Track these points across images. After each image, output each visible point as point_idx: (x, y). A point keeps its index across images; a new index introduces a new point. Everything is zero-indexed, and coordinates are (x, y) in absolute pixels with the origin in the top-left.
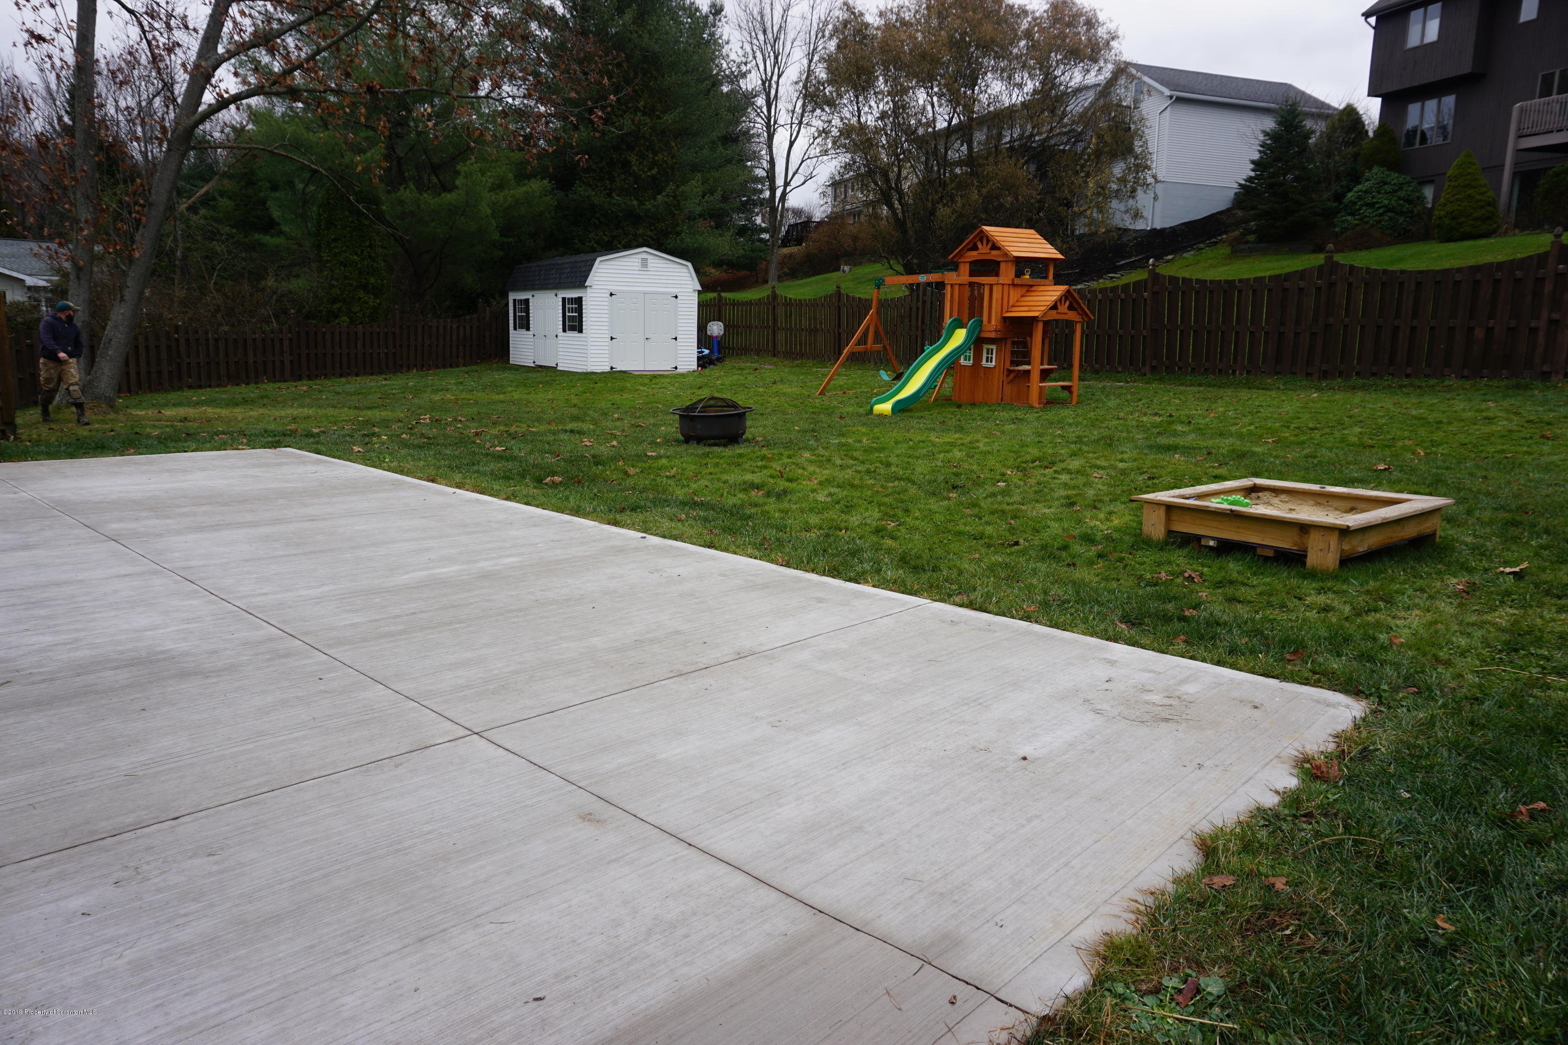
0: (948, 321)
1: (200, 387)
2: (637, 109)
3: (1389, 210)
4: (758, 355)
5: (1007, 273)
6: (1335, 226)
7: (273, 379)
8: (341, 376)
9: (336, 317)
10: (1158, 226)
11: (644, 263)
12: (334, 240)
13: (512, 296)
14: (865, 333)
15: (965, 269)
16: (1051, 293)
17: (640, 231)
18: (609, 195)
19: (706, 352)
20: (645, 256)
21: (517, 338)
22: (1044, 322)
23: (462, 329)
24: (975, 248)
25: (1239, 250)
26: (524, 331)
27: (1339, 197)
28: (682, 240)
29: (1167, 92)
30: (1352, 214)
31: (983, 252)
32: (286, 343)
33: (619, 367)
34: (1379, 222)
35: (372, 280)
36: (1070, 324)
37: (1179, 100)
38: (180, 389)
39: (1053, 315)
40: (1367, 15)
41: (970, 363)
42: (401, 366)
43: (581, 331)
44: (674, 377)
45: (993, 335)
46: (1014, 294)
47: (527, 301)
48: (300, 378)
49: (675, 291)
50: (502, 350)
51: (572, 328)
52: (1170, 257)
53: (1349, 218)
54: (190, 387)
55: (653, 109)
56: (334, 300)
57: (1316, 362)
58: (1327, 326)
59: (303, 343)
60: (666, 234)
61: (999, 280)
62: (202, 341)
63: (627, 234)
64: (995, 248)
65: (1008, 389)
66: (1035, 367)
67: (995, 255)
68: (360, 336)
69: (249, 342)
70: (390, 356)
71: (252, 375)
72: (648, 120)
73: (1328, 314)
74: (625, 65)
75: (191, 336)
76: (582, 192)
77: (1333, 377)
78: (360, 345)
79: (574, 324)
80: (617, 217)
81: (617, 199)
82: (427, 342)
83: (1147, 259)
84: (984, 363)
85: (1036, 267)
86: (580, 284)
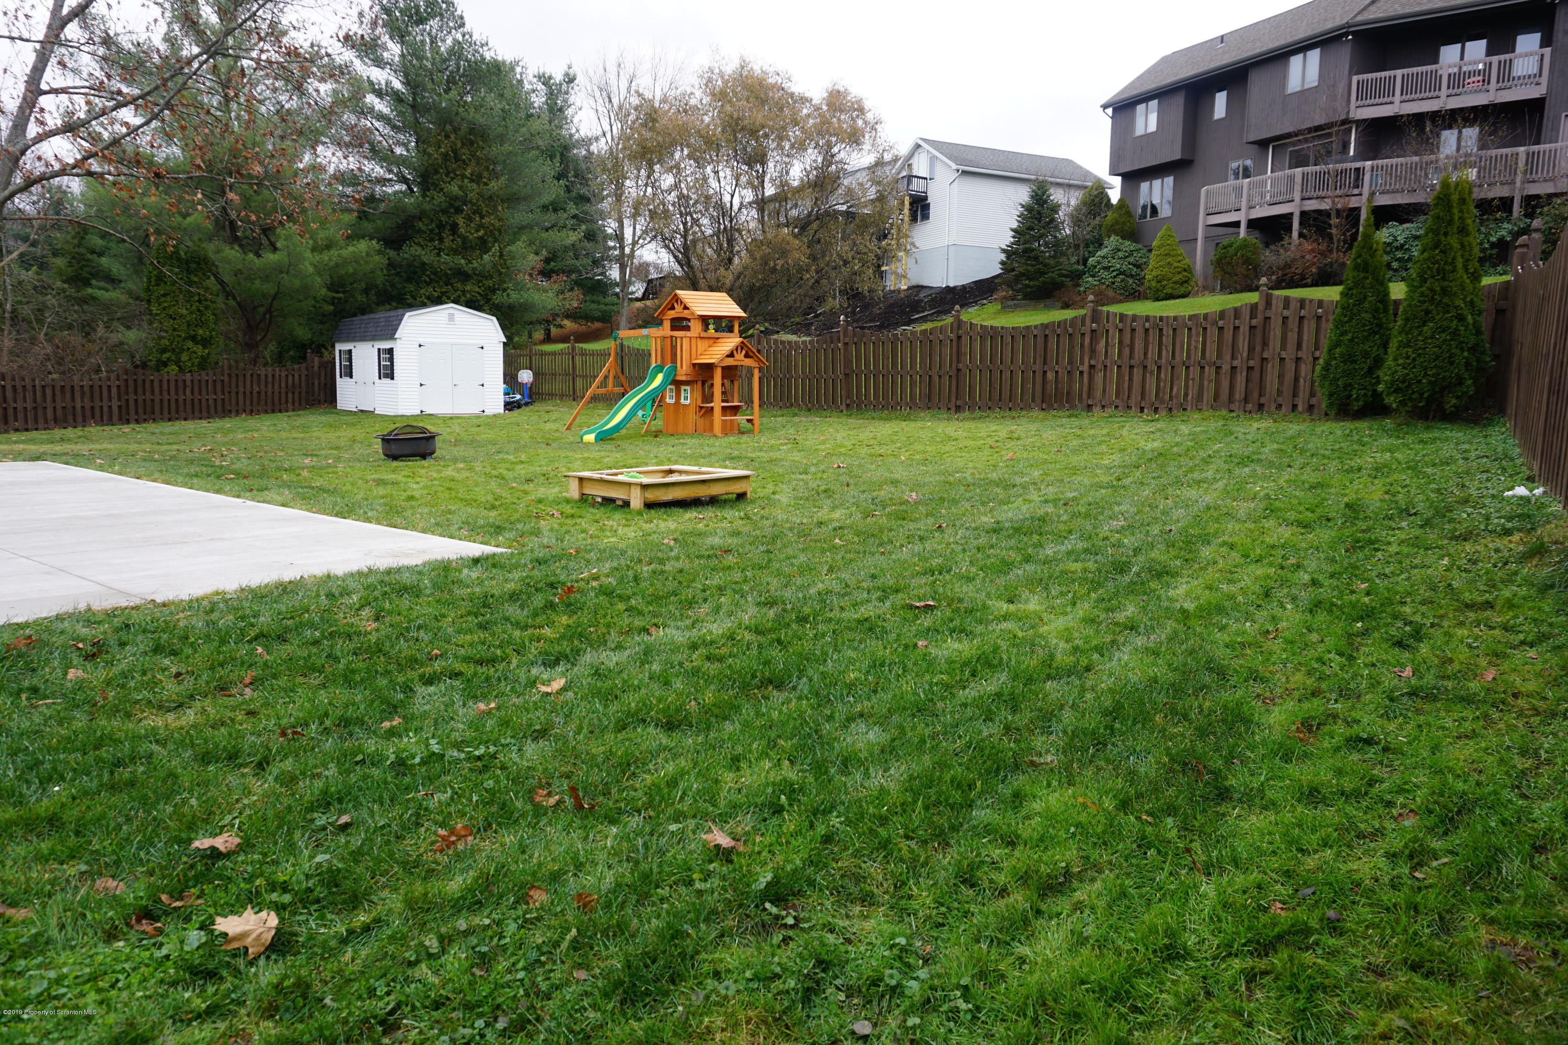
0: (654, 365)
1: (27, 430)
2: (463, 177)
3: (1121, 273)
4: (561, 399)
5: (696, 328)
6: (1080, 286)
7: (101, 422)
8: (170, 420)
9: (165, 366)
10: (951, 285)
11: (451, 317)
12: (164, 295)
13: (339, 347)
14: (606, 377)
15: (667, 324)
16: (731, 342)
17: (468, 288)
18: (438, 255)
20: (452, 311)
21: (342, 384)
22: (723, 368)
23: (290, 378)
24: (673, 308)
25: (1008, 305)
26: (348, 379)
27: (1085, 261)
28: (508, 295)
29: (954, 166)
30: (1093, 276)
31: (678, 312)
32: (114, 391)
33: (429, 411)
34: (1112, 283)
35: (200, 332)
36: (750, 370)
37: (964, 173)
39: (730, 362)
40: (1105, 106)
41: (673, 401)
42: (230, 411)
43: (392, 378)
44: (483, 419)
45: (684, 378)
46: (702, 345)
47: (350, 352)
48: (128, 422)
49: (481, 343)
50: (328, 397)
51: (386, 376)
53: (1090, 279)
54: (17, 430)
55: (480, 176)
56: (164, 351)
57: (953, 399)
58: (959, 370)
59: (131, 390)
60: (493, 291)
61: (688, 334)
62: (29, 387)
63: (456, 291)
64: (686, 308)
65: (701, 422)
66: (717, 404)
67: (686, 314)
68: (189, 383)
69: (77, 388)
70: (219, 403)
71: (80, 419)
72: (475, 186)
73: (958, 362)
74: (453, 136)
75: (18, 383)
76: (413, 251)
77: (964, 411)
78: (188, 391)
79: (387, 372)
80: (446, 274)
81: (444, 257)
82: (256, 389)
83: (939, 313)
84: (682, 401)
85: (723, 324)
86: (391, 336)
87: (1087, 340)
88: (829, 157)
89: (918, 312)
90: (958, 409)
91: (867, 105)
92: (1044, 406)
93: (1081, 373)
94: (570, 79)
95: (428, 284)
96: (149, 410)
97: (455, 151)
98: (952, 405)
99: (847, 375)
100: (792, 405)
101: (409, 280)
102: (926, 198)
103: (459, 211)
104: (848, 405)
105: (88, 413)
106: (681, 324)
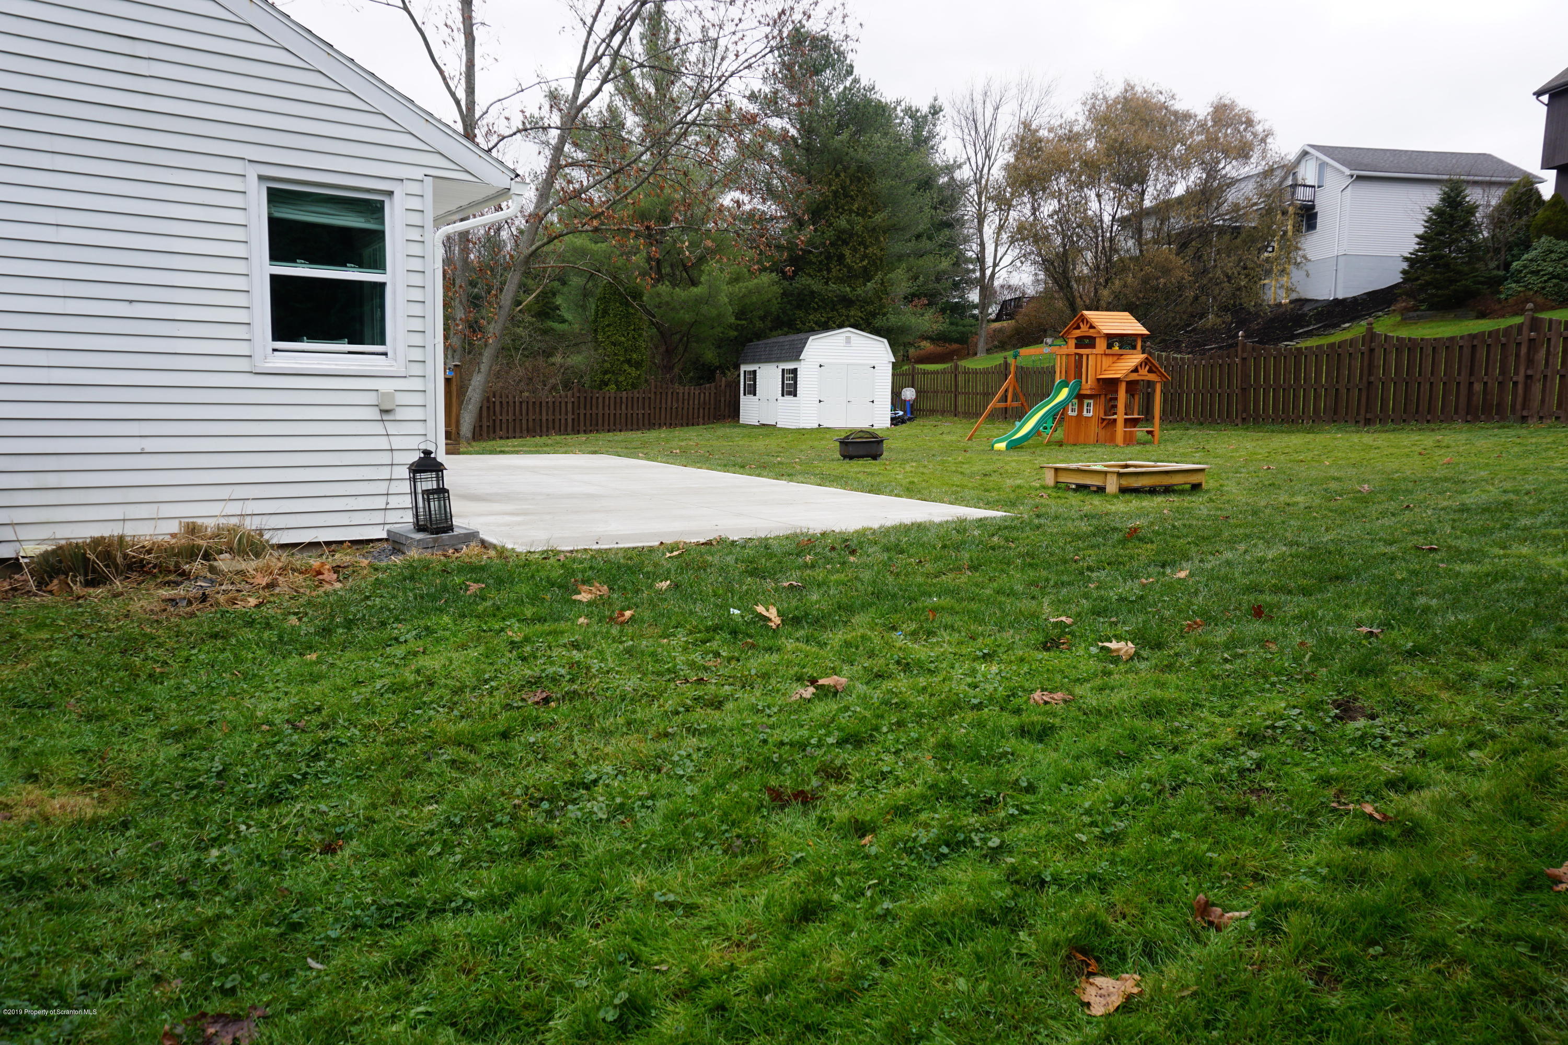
0: (1057, 381)
2: (851, 211)
3: (1554, 277)
4: (942, 415)
5: (1101, 345)
6: (1500, 293)
7: (559, 432)
9: (607, 385)
10: (1340, 297)
11: (848, 340)
12: (608, 326)
13: (744, 368)
14: (1006, 391)
15: (1072, 343)
16: (1135, 358)
17: (852, 313)
18: (827, 283)
19: (901, 413)
20: (848, 334)
21: (745, 401)
22: (1127, 382)
23: (702, 395)
24: (1078, 327)
25: (1408, 317)
26: (751, 396)
27: (1507, 266)
28: (888, 319)
29: (1348, 172)
30: (1517, 282)
31: (1084, 330)
32: (570, 406)
33: (825, 424)
34: (1543, 288)
35: (635, 356)
36: (1150, 384)
37: (1360, 178)
38: (494, 439)
39: (1134, 377)
40: (1538, 94)
41: (1075, 414)
42: (655, 424)
43: (795, 395)
45: (1088, 392)
46: (1107, 361)
47: (755, 372)
48: (579, 433)
49: (873, 363)
50: (733, 412)
51: (789, 393)
52: (1347, 325)
53: (1514, 285)
54: (501, 438)
55: (865, 210)
56: (606, 372)
57: (1363, 411)
58: (1370, 383)
59: (582, 406)
60: (874, 315)
61: (1094, 351)
62: (511, 404)
63: (841, 316)
64: (1092, 327)
65: (1102, 433)
66: (1120, 417)
67: (1092, 332)
68: (624, 400)
69: (544, 404)
70: (646, 416)
71: (544, 429)
72: (860, 219)
73: (1370, 374)
74: (842, 175)
75: (504, 400)
76: (804, 281)
77: (1375, 424)
78: (624, 407)
79: (790, 388)
80: (832, 301)
81: (832, 286)
82: (675, 405)
83: (1326, 327)
84: (1085, 413)
85: (1126, 341)
86: (796, 357)
87: (1524, 350)
88: (1211, 171)
89: (1302, 327)
90: (1368, 422)
91: (1257, 117)
92: (1469, 418)
93: (1515, 384)
94: (935, 111)
95: (815, 310)
96: (594, 422)
97: (843, 188)
98: (1361, 418)
99: (1243, 390)
100: (1182, 419)
101: (799, 307)
102: (1313, 207)
103: (845, 243)
104: (1244, 420)
105: (551, 425)
106: (1086, 342)
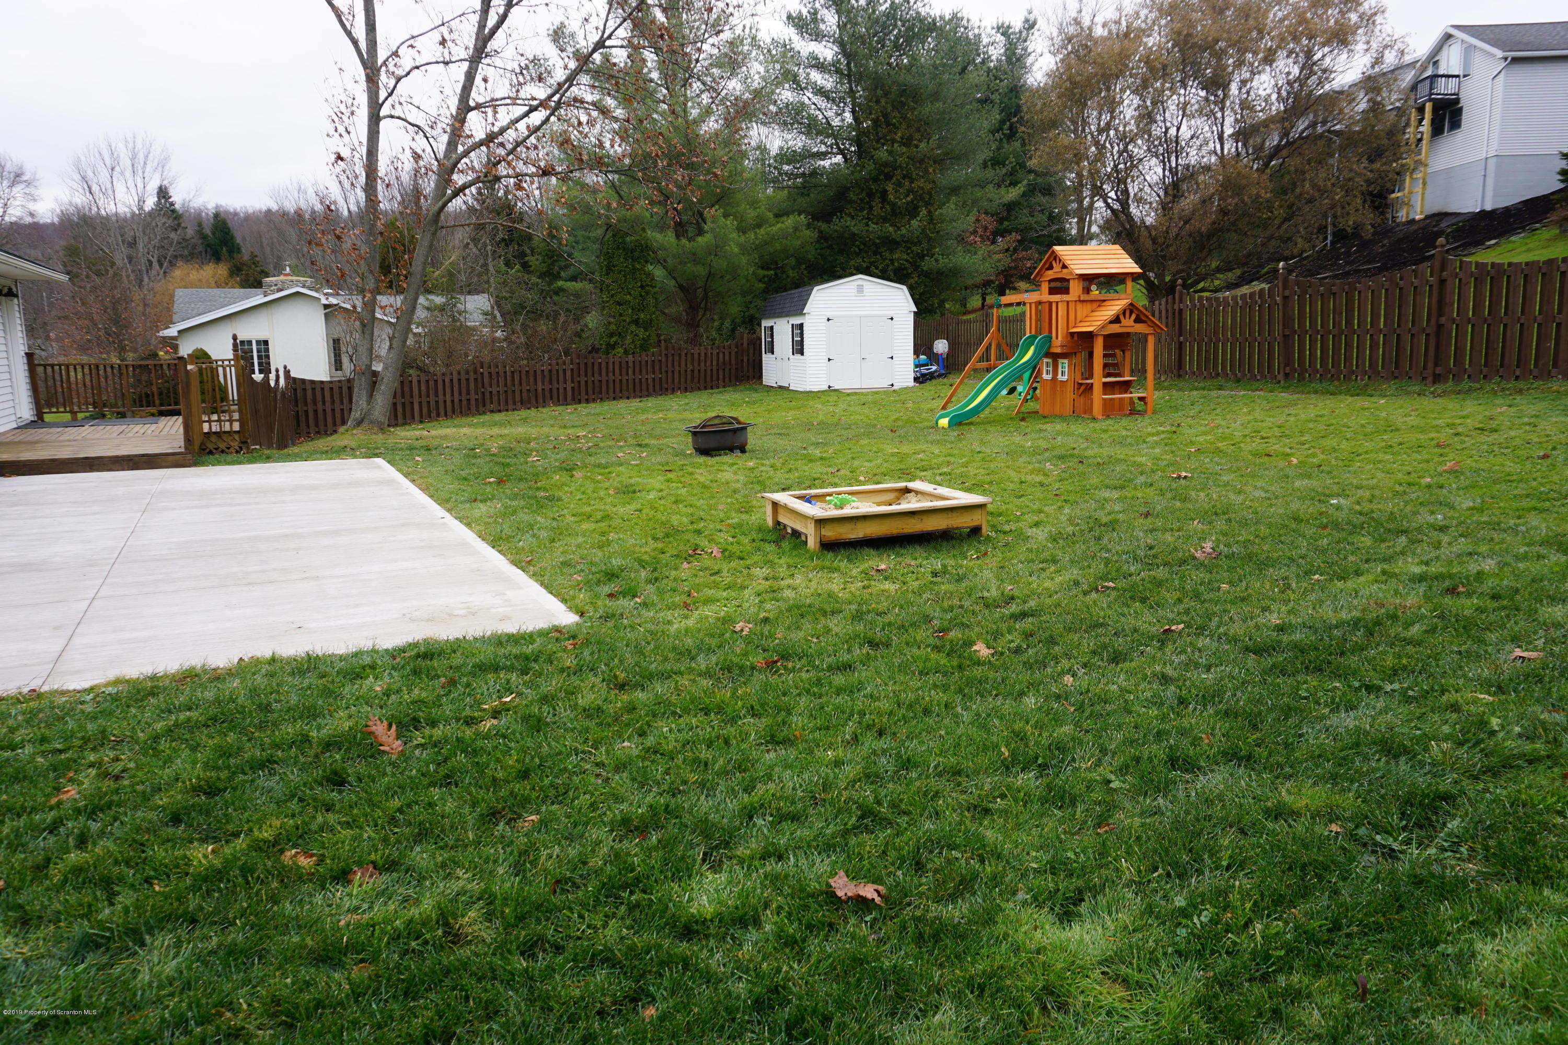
0: (1026, 334)
1: (500, 411)
2: (894, 141)
5: (1076, 289)
7: (558, 402)
8: (614, 399)
9: (614, 348)
10: (1488, 207)
11: (860, 289)
12: (612, 283)
13: (766, 323)
14: (988, 349)
15: (1045, 287)
16: (1118, 304)
17: (896, 256)
18: (867, 224)
19: (934, 368)
20: (860, 282)
21: (766, 358)
22: (1106, 337)
23: (721, 355)
24: (1051, 267)
26: (770, 355)
28: (937, 260)
29: (1500, 54)
31: (1056, 271)
32: (568, 373)
33: (836, 386)
35: (642, 316)
36: (1143, 338)
37: (1516, 61)
38: (484, 413)
39: (1115, 329)
41: (1049, 377)
42: (667, 389)
43: (802, 354)
44: (892, 394)
45: (1058, 350)
46: (1082, 310)
47: (772, 328)
48: (580, 402)
49: (891, 314)
50: (755, 373)
51: (798, 352)
52: (1493, 242)
54: (492, 411)
55: (910, 139)
56: (611, 335)
57: (1431, 365)
58: (1440, 326)
59: (582, 372)
60: (922, 257)
61: (1065, 297)
62: (502, 374)
63: (884, 260)
64: (1064, 267)
65: (1081, 401)
66: (1098, 380)
67: (1064, 274)
68: (631, 364)
69: (539, 373)
70: (657, 381)
71: (541, 400)
72: (904, 149)
73: (1440, 313)
74: (883, 101)
75: (493, 370)
76: (841, 223)
77: (1446, 380)
78: (630, 372)
79: (799, 348)
80: (874, 243)
81: (872, 226)
82: (690, 367)
83: (1465, 246)
84: (1060, 377)
85: (1110, 281)
86: (800, 312)
88: (1309, 66)
90: (1437, 379)
94: (1030, 25)
95: (857, 254)
96: (597, 390)
97: (885, 116)
98: (1428, 373)
99: (1285, 336)
101: (841, 252)
102: (1457, 101)
103: (889, 177)
104: (1287, 375)
105: (547, 395)
106: (1060, 286)
